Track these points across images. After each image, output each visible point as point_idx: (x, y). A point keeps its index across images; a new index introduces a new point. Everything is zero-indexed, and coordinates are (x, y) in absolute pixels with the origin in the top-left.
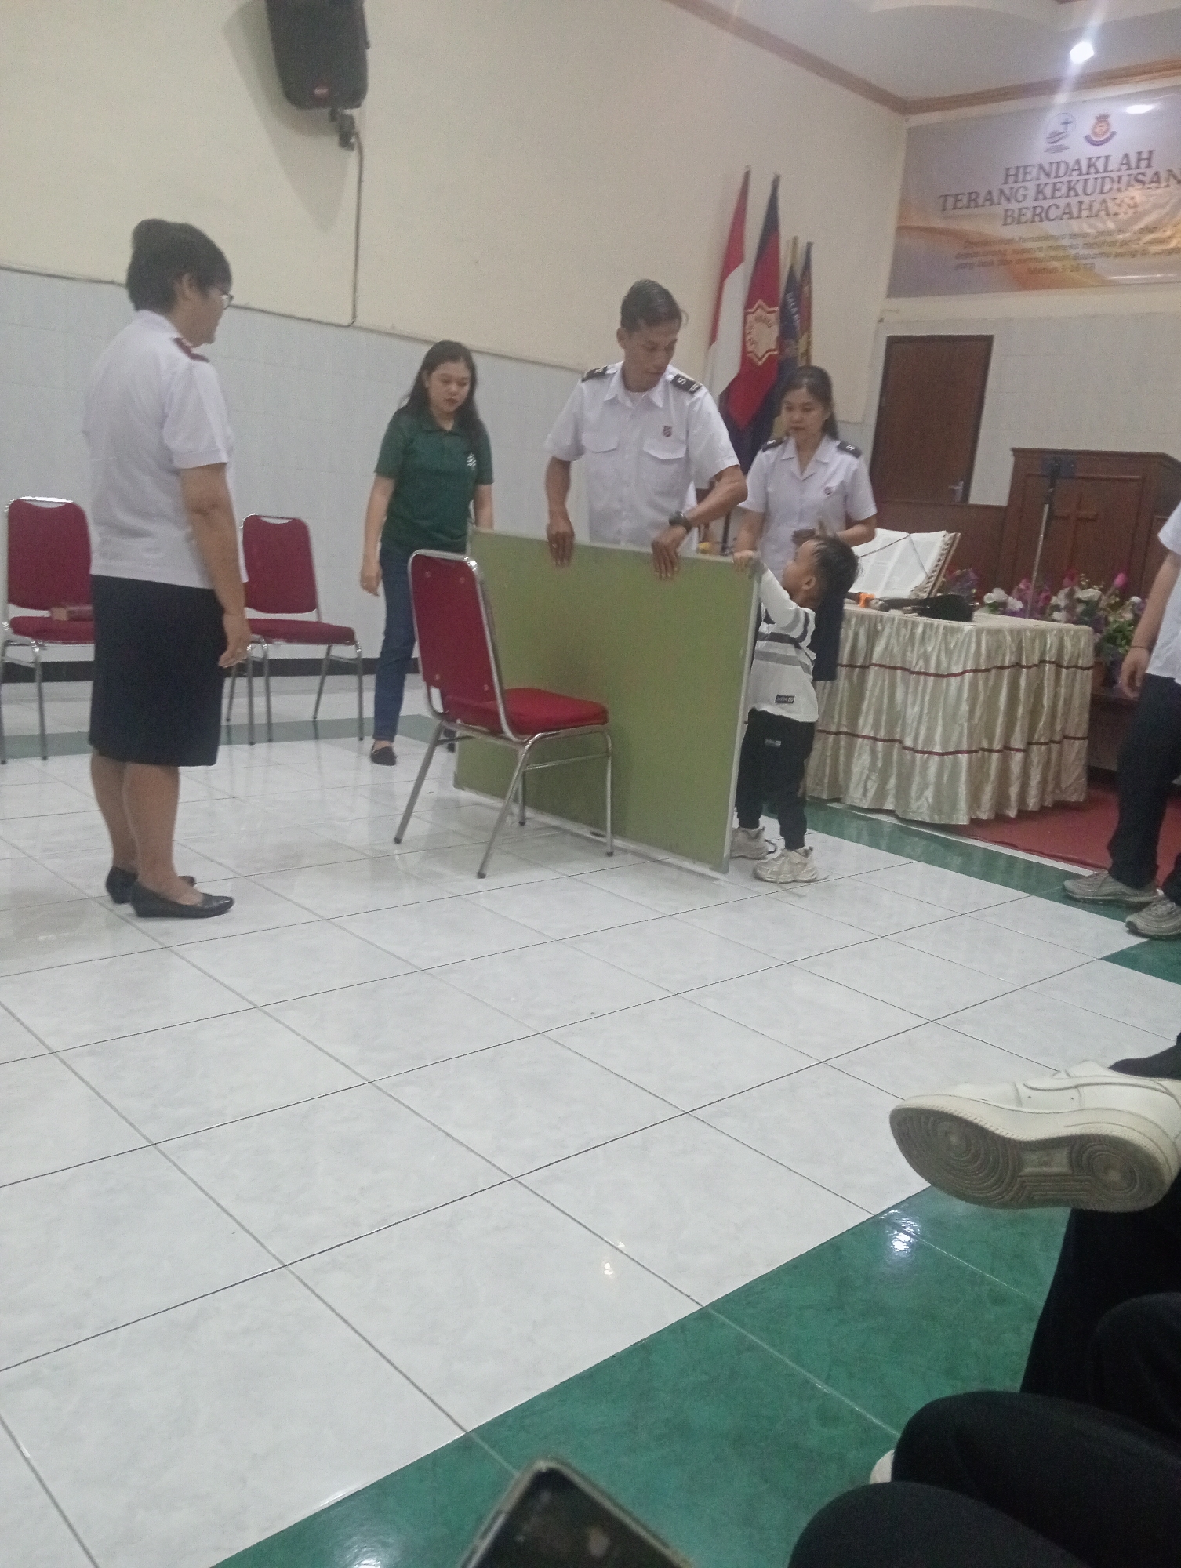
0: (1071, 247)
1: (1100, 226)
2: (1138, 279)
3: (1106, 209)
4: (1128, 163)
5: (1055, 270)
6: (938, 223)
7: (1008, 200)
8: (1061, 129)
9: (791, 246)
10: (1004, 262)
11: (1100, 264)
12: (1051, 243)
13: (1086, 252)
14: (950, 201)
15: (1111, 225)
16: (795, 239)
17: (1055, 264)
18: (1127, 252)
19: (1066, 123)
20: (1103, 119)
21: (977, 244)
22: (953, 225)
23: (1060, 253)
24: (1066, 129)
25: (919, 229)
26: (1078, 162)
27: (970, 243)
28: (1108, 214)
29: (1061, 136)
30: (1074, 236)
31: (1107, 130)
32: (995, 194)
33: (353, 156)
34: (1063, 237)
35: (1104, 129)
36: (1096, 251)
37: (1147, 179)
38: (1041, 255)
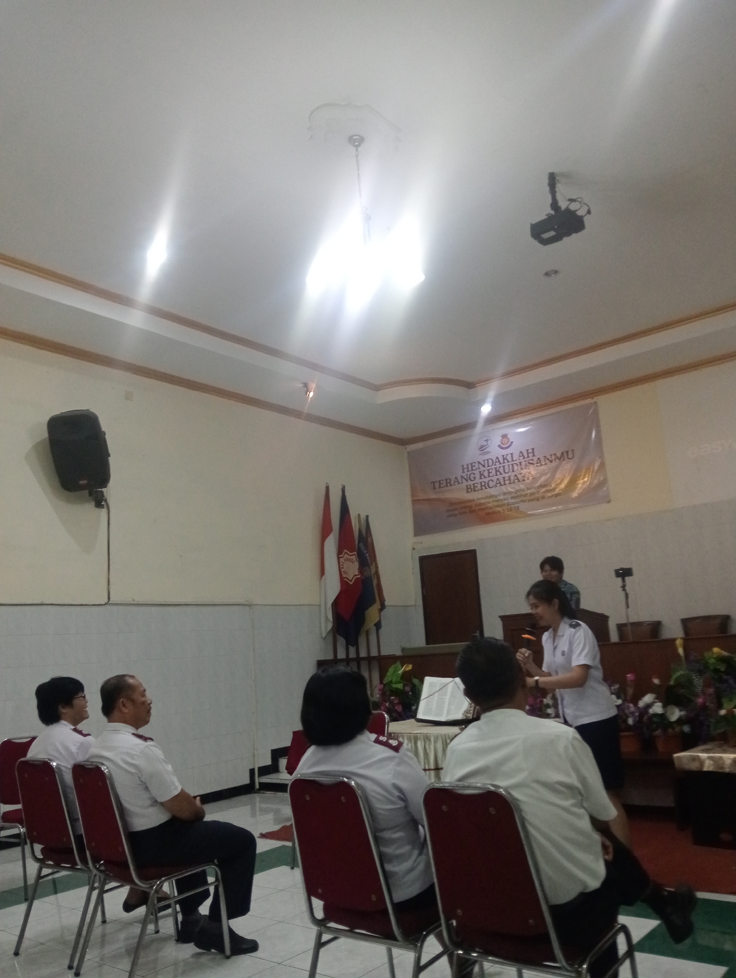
0: (504, 499)
1: (517, 488)
2: (544, 511)
3: (518, 479)
4: (523, 455)
5: (499, 512)
6: (433, 496)
7: (467, 481)
8: (485, 443)
9: (357, 519)
10: (472, 511)
11: (523, 506)
12: (495, 499)
13: (513, 501)
14: (437, 485)
15: (522, 486)
16: (359, 515)
17: (498, 509)
18: (535, 498)
19: (487, 440)
20: (505, 436)
21: (455, 504)
22: (442, 496)
23: (500, 503)
24: (487, 443)
25: (423, 500)
26: (497, 458)
27: (452, 504)
28: (519, 481)
29: (486, 447)
30: (505, 494)
31: (508, 442)
32: (459, 478)
33: (104, 511)
34: (499, 495)
35: (506, 441)
36: (518, 500)
37: (535, 462)
38: (490, 505)
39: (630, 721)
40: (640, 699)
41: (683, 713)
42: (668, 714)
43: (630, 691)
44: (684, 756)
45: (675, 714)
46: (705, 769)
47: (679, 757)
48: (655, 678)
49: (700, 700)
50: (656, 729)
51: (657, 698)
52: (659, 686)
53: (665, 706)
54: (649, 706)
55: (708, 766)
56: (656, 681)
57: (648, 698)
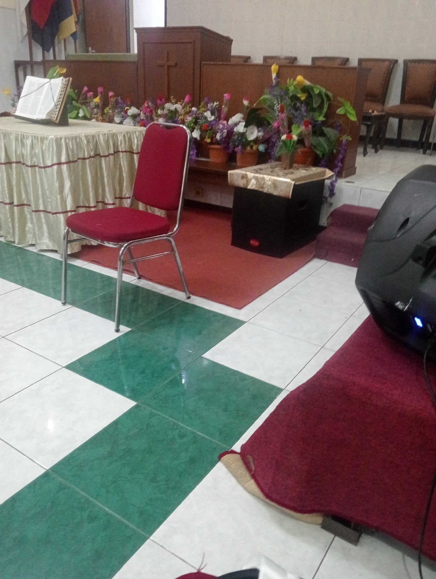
39: (218, 137)
40: (231, 117)
41: (261, 134)
42: (247, 133)
43: (225, 109)
44: (236, 174)
45: (254, 134)
46: (249, 187)
47: (232, 175)
48: (245, 100)
49: (276, 124)
50: (238, 146)
51: (243, 118)
52: (248, 107)
53: (246, 126)
54: (236, 124)
55: (252, 185)
56: (246, 103)
57: (237, 117)
